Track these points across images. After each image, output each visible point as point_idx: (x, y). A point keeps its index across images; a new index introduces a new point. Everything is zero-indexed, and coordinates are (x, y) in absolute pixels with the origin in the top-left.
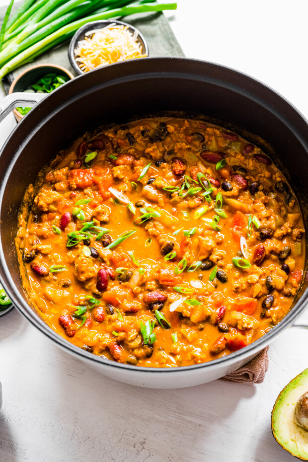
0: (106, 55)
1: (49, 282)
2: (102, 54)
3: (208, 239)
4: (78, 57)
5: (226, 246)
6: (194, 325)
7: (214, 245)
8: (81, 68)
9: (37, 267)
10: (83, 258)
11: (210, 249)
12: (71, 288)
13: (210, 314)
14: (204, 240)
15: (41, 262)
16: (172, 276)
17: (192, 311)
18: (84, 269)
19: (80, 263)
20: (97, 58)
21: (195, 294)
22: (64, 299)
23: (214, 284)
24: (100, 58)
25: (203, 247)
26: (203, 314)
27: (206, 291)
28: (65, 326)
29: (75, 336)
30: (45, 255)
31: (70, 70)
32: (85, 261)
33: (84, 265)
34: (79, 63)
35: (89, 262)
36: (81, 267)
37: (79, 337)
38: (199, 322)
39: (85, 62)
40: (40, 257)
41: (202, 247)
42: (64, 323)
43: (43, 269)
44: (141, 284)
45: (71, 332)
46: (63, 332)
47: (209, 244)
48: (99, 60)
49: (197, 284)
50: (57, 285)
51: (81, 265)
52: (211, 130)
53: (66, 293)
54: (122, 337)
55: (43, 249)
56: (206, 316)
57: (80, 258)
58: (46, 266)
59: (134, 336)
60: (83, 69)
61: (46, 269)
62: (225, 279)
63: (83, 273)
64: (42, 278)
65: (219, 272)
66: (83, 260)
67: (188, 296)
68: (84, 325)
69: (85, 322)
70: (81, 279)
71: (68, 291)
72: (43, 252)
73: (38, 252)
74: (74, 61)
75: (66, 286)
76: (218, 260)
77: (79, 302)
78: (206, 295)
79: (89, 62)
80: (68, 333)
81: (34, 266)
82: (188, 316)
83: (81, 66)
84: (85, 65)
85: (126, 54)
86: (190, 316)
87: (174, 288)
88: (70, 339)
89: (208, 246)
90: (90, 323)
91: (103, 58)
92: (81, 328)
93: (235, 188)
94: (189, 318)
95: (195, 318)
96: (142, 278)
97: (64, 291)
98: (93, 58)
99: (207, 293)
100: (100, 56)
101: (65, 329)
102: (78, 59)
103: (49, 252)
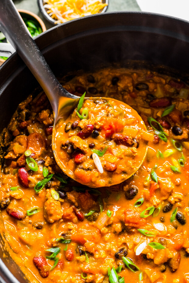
0: (71, 3)
1: (25, 225)
2: (67, 3)
3: (168, 182)
4: (46, 3)
5: (183, 188)
6: (156, 266)
7: (173, 187)
8: (48, 14)
9: (13, 212)
10: (51, 201)
11: (170, 191)
12: (44, 230)
13: (172, 257)
14: (164, 183)
15: (17, 207)
16: (136, 219)
17: (156, 253)
18: (52, 212)
19: (48, 206)
20: (64, 6)
21: (158, 236)
22: (38, 241)
23: (174, 226)
24: (66, 6)
25: (164, 189)
26: (165, 257)
27: (168, 233)
28: (39, 267)
29: (49, 277)
30: (19, 200)
31: (39, 15)
32: (53, 204)
33: (52, 208)
34: (47, 9)
35: (56, 205)
36: (49, 210)
37: (52, 278)
38: (161, 264)
39: (53, 9)
40: (15, 202)
41: (162, 189)
42: (39, 264)
43: (20, 213)
44: (107, 225)
45: (45, 274)
46: (38, 273)
47: (170, 186)
48: (65, 8)
49: (159, 227)
50: (31, 228)
51: (50, 208)
52: (157, 78)
53: (40, 235)
54: (90, 280)
55: (16, 195)
56: (168, 258)
57: (48, 202)
58: (21, 210)
59: (101, 279)
60: (50, 14)
61: (22, 212)
62: (184, 221)
63: (51, 215)
64: (18, 222)
65: (178, 214)
66: (51, 203)
67: (152, 239)
68: (57, 266)
69: (58, 264)
70: (50, 221)
71: (42, 233)
72: (17, 198)
73: (12, 198)
74: (43, 8)
75: (39, 228)
76: (176, 202)
77: (52, 245)
78: (168, 237)
79: (56, 9)
80: (42, 274)
81: (10, 212)
82: (152, 258)
83: (49, 12)
84: (52, 12)
85: (89, 3)
86: (154, 258)
87: (138, 230)
88: (44, 280)
89: (168, 188)
90: (62, 265)
91: (69, 6)
92: (53, 269)
93: (185, 132)
94: (152, 260)
95: (158, 260)
96: (109, 220)
97: (38, 233)
98: (60, 6)
99: (169, 235)
100: (66, 4)
101: (39, 270)
102: (46, 6)
103: (22, 197)
